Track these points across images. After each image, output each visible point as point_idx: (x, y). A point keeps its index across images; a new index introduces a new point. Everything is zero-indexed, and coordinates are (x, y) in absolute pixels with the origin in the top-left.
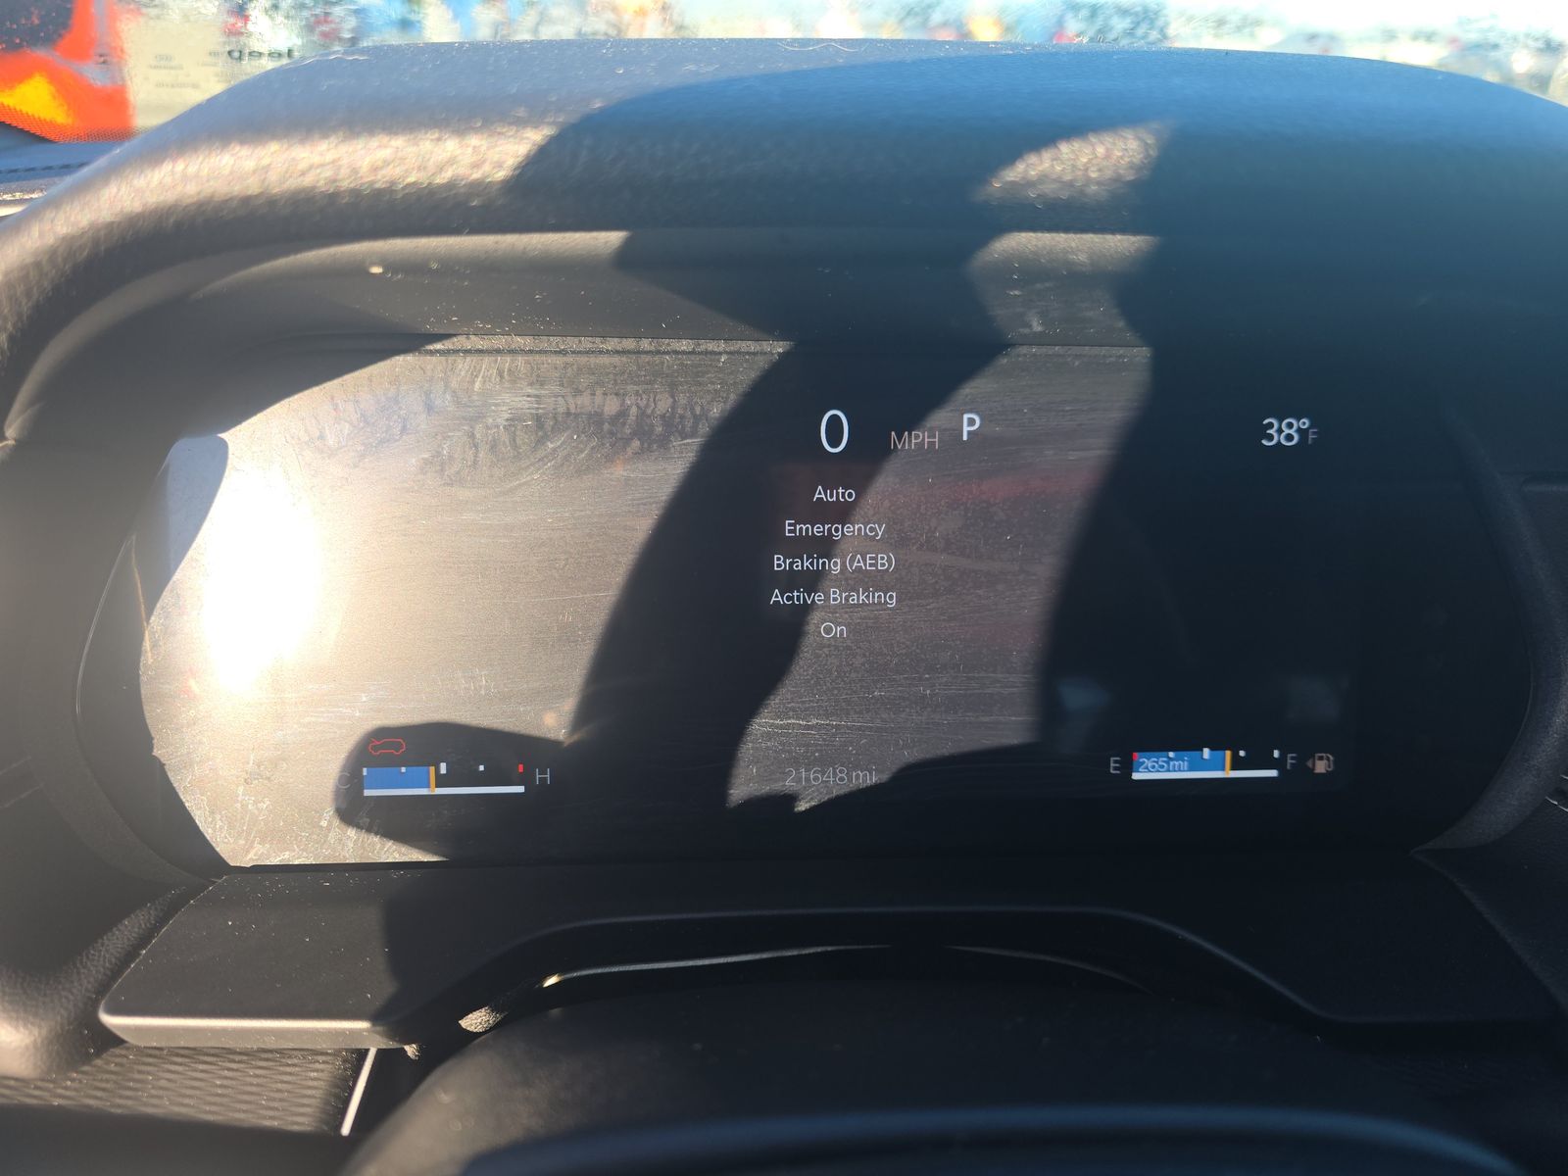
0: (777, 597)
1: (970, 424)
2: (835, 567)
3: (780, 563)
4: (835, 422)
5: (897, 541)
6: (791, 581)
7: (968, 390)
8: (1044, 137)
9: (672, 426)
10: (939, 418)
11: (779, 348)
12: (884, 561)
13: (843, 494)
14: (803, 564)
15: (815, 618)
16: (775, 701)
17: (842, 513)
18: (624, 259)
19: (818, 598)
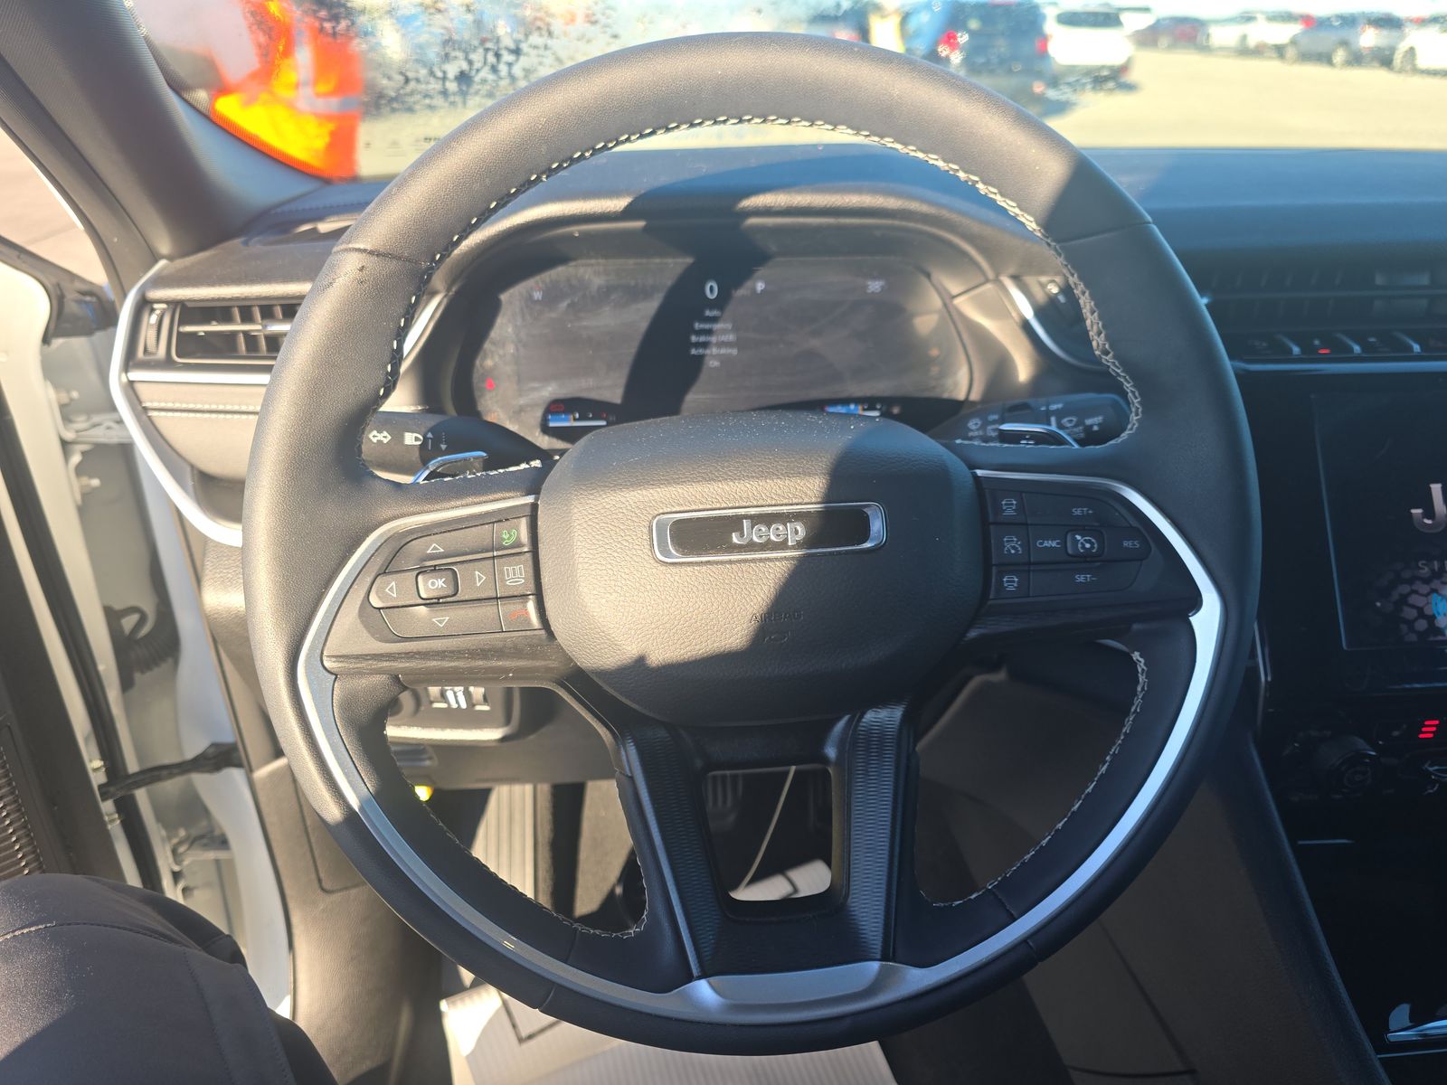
0: (693, 352)
1: (760, 286)
2: (714, 339)
3: (694, 339)
4: (711, 288)
5: (735, 329)
6: (698, 345)
7: (758, 274)
8: (748, 194)
9: (645, 294)
10: (749, 284)
11: (689, 260)
12: (731, 337)
13: (715, 313)
14: (702, 339)
15: (707, 358)
16: (695, 388)
17: (714, 320)
18: (645, 229)
19: (708, 352)
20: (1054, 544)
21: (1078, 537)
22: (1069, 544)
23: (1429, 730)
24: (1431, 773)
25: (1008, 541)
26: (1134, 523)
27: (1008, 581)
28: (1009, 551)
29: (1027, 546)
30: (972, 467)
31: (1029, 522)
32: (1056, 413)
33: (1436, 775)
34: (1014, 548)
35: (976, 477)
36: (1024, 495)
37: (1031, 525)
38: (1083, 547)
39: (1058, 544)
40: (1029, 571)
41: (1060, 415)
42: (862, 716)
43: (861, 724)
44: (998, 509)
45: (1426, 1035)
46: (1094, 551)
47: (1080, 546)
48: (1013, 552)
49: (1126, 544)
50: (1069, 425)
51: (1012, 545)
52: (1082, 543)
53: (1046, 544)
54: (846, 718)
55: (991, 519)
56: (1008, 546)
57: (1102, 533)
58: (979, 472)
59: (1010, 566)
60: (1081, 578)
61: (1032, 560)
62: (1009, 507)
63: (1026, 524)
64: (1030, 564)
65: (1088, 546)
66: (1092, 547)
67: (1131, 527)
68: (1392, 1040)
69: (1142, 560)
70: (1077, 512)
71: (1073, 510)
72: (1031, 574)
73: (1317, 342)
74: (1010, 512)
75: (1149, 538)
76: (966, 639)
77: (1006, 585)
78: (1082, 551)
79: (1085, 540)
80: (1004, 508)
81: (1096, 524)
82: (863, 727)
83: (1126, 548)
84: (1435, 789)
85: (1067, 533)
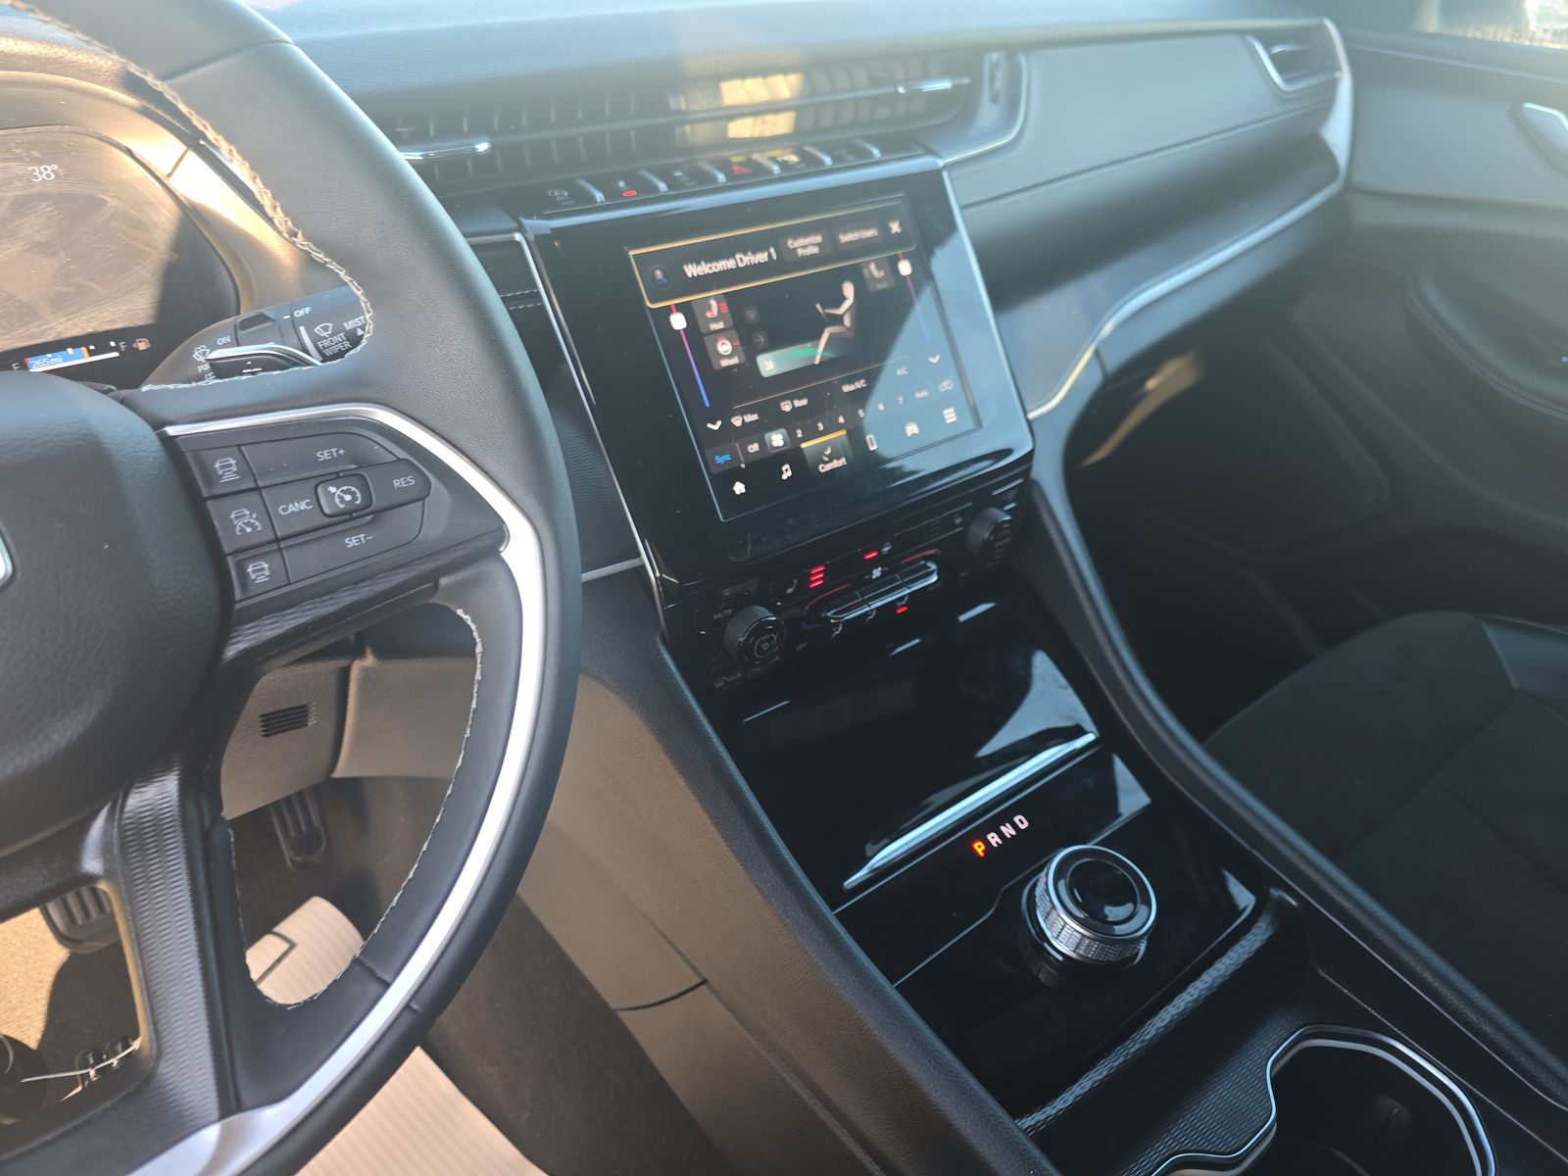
20: (303, 506)
21: (332, 489)
22: (323, 502)
23: (817, 577)
24: (831, 618)
25: (237, 518)
26: (402, 454)
27: (254, 572)
28: (243, 530)
29: (268, 517)
30: (157, 425)
31: (260, 484)
32: (304, 320)
33: (834, 619)
34: (248, 524)
35: (168, 442)
36: (242, 448)
37: (264, 487)
38: (342, 500)
39: (307, 504)
40: (280, 550)
41: (310, 322)
42: (123, 806)
43: (126, 816)
44: (210, 477)
45: (876, 869)
46: (358, 502)
47: (337, 500)
48: (249, 530)
49: (397, 483)
50: (325, 334)
51: (242, 522)
52: (339, 497)
53: (292, 508)
54: (104, 813)
55: (205, 494)
56: (239, 524)
57: (363, 476)
58: (171, 431)
59: (253, 550)
60: (352, 542)
61: (279, 535)
62: (227, 470)
63: (257, 489)
64: (278, 540)
65: (348, 498)
66: (355, 498)
67: (399, 459)
68: (849, 887)
69: (423, 499)
70: (323, 456)
71: (318, 455)
72: (284, 553)
73: (622, 184)
74: (229, 476)
75: (424, 470)
76: (225, 662)
77: (253, 576)
78: (342, 506)
79: (342, 491)
80: (220, 472)
81: (354, 466)
82: (130, 818)
83: (399, 488)
84: (840, 629)
85: (317, 486)
